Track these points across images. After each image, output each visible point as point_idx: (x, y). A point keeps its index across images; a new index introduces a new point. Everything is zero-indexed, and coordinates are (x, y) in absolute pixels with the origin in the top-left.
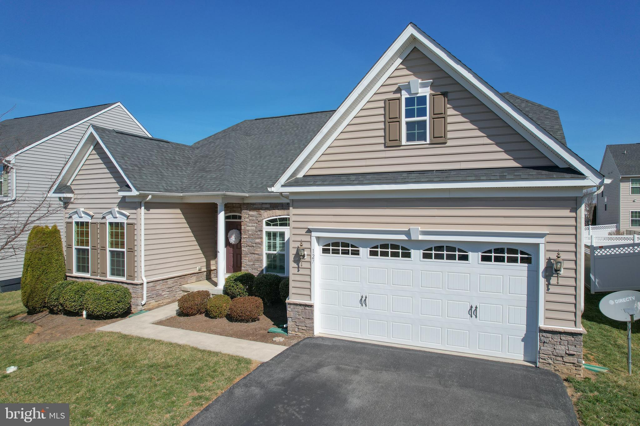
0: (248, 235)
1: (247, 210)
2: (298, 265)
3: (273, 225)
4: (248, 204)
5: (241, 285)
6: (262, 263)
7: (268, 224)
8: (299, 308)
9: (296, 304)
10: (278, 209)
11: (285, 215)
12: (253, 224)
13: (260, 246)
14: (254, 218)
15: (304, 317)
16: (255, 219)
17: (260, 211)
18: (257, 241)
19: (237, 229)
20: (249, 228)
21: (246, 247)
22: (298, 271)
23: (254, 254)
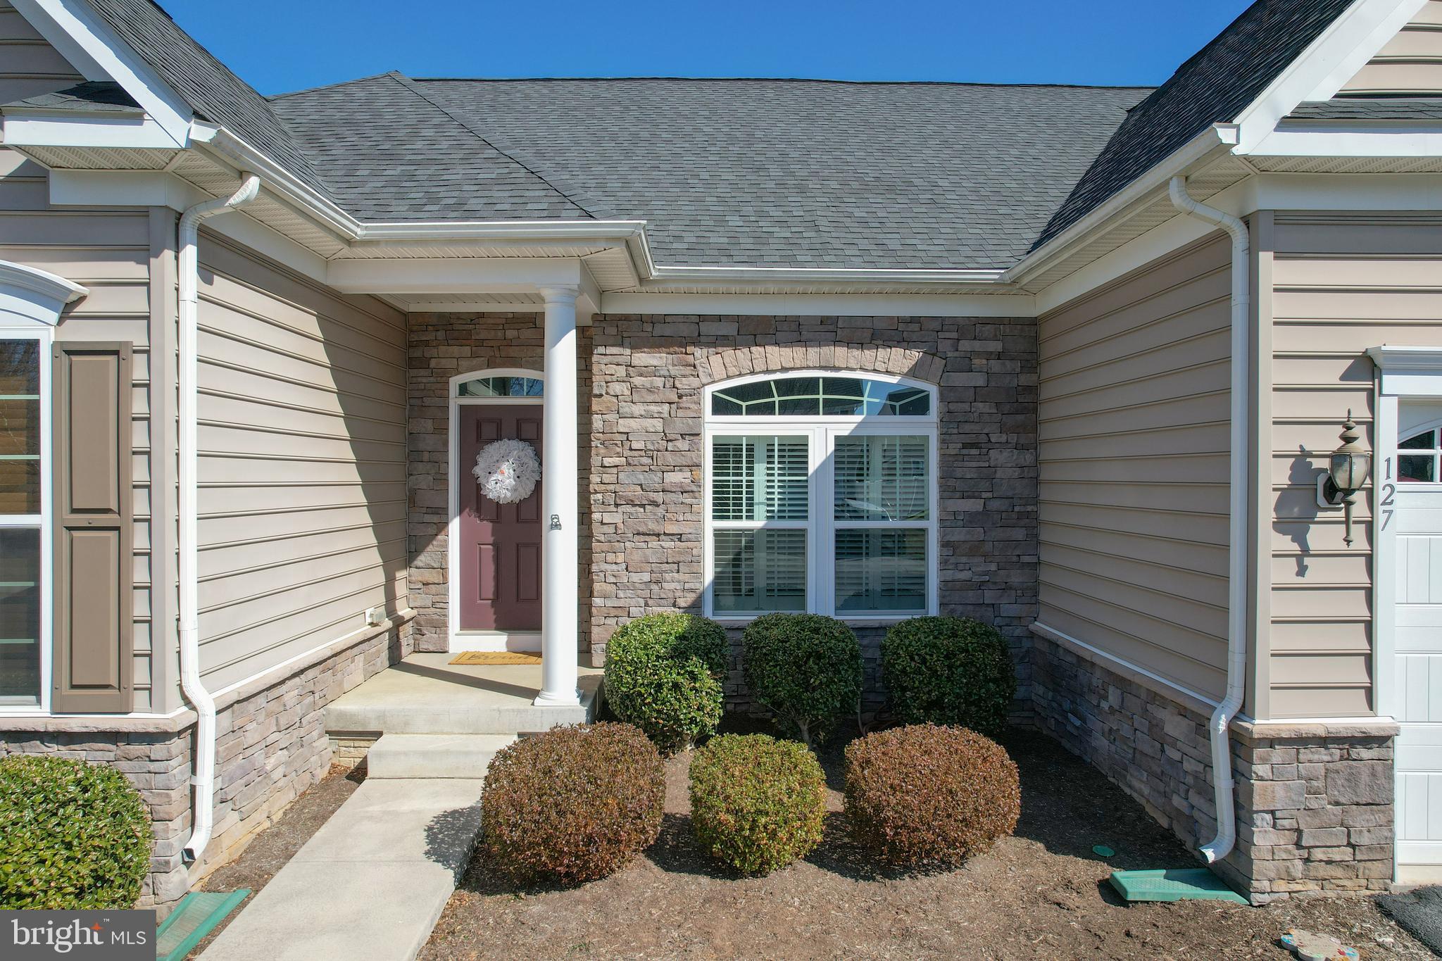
0: (627, 453)
1: (622, 345)
2: (1300, 539)
3: (751, 410)
4: (626, 318)
5: (708, 681)
6: (699, 574)
7: (721, 406)
8: (1316, 757)
9: (1301, 741)
10: (777, 344)
11: (808, 368)
12: (654, 408)
13: (689, 501)
14: (659, 382)
15: (1342, 800)
16: (661, 385)
17: (690, 349)
18: (674, 478)
19: (525, 440)
20: (633, 424)
21: (617, 505)
22: (1302, 571)
23: (658, 535)
